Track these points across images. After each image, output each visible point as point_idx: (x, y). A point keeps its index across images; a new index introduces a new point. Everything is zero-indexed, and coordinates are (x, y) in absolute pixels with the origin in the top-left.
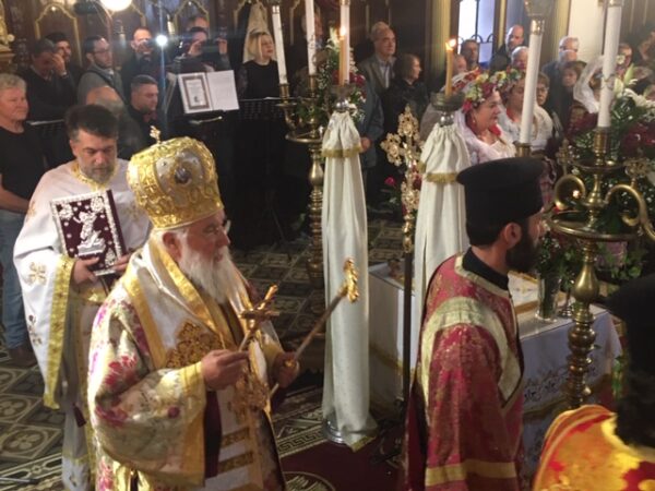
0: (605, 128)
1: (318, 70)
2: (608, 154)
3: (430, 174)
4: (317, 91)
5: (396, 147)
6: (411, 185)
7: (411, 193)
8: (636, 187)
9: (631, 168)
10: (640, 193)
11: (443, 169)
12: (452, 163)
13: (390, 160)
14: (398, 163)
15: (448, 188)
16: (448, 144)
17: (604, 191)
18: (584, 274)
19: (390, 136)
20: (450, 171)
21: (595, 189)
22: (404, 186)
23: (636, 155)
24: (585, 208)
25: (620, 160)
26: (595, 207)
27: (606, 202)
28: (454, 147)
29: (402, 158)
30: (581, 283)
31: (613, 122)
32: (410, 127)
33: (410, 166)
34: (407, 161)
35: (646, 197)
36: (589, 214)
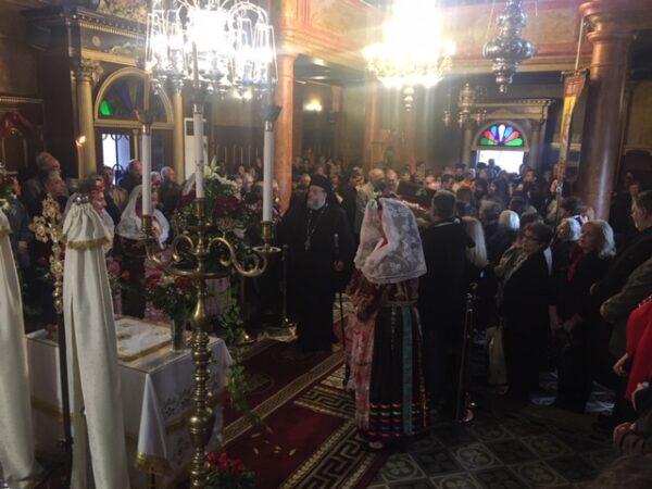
0: (201, 199)
2: (206, 218)
5: (42, 227)
6: (57, 256)
7: (59, 264)
8: (226, 239)
9: (222, 224)
10: (230, 242)
14: (45, 240)
16: (84, 218)
17: (205, 243)
18: (199, 306)
21: (200, 242)
23: (223, 216)
25: (214, 221)
26: (202, 256)
27: (208, 251)
28: (89, 220)
29: (48, 235)
30: (197, 313)
32: (52, 209)
33: (56, 241)
35: (233, 245)
36: (197, 261)
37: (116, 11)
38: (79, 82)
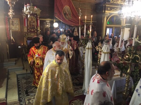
0: (133, 46)
1: (86, 36)
2: (134, 50)
3: (103, 52)
4: (85, 39)
5: (98, 48)
7: (100, 55)
8: (139, 56)
9: (138, 52)
10: (139, 57)
11: (106, 51)
12: (107, 50)
13: (96, 50)
15: (106, 54)
16: (107, 47)
18: (129, 70)
19: (97, 46)
20: (107, 52)
21: (132, 56)
22: (98, 54)
23: (139, 50)
24: (130, 59)
25: (136, 51)
27: (133, 58)
29: (98, 50)
31: (135, 45)
32: (100, 45)
34: (99, 50)
36: (130, 60)
37: (114, 2)
38: (104, 17)
